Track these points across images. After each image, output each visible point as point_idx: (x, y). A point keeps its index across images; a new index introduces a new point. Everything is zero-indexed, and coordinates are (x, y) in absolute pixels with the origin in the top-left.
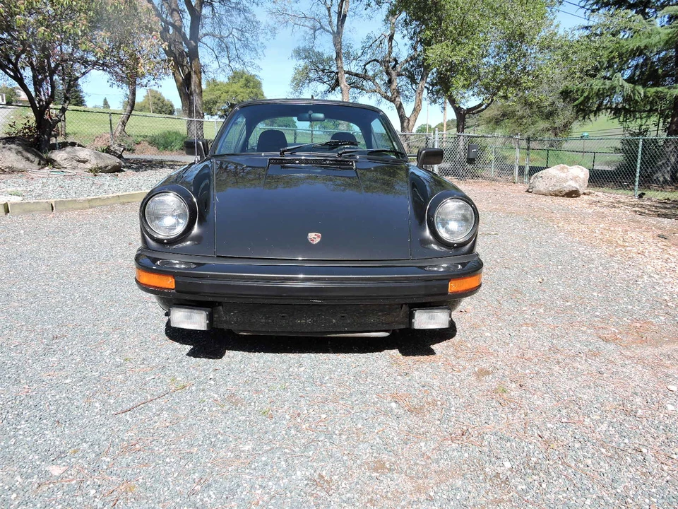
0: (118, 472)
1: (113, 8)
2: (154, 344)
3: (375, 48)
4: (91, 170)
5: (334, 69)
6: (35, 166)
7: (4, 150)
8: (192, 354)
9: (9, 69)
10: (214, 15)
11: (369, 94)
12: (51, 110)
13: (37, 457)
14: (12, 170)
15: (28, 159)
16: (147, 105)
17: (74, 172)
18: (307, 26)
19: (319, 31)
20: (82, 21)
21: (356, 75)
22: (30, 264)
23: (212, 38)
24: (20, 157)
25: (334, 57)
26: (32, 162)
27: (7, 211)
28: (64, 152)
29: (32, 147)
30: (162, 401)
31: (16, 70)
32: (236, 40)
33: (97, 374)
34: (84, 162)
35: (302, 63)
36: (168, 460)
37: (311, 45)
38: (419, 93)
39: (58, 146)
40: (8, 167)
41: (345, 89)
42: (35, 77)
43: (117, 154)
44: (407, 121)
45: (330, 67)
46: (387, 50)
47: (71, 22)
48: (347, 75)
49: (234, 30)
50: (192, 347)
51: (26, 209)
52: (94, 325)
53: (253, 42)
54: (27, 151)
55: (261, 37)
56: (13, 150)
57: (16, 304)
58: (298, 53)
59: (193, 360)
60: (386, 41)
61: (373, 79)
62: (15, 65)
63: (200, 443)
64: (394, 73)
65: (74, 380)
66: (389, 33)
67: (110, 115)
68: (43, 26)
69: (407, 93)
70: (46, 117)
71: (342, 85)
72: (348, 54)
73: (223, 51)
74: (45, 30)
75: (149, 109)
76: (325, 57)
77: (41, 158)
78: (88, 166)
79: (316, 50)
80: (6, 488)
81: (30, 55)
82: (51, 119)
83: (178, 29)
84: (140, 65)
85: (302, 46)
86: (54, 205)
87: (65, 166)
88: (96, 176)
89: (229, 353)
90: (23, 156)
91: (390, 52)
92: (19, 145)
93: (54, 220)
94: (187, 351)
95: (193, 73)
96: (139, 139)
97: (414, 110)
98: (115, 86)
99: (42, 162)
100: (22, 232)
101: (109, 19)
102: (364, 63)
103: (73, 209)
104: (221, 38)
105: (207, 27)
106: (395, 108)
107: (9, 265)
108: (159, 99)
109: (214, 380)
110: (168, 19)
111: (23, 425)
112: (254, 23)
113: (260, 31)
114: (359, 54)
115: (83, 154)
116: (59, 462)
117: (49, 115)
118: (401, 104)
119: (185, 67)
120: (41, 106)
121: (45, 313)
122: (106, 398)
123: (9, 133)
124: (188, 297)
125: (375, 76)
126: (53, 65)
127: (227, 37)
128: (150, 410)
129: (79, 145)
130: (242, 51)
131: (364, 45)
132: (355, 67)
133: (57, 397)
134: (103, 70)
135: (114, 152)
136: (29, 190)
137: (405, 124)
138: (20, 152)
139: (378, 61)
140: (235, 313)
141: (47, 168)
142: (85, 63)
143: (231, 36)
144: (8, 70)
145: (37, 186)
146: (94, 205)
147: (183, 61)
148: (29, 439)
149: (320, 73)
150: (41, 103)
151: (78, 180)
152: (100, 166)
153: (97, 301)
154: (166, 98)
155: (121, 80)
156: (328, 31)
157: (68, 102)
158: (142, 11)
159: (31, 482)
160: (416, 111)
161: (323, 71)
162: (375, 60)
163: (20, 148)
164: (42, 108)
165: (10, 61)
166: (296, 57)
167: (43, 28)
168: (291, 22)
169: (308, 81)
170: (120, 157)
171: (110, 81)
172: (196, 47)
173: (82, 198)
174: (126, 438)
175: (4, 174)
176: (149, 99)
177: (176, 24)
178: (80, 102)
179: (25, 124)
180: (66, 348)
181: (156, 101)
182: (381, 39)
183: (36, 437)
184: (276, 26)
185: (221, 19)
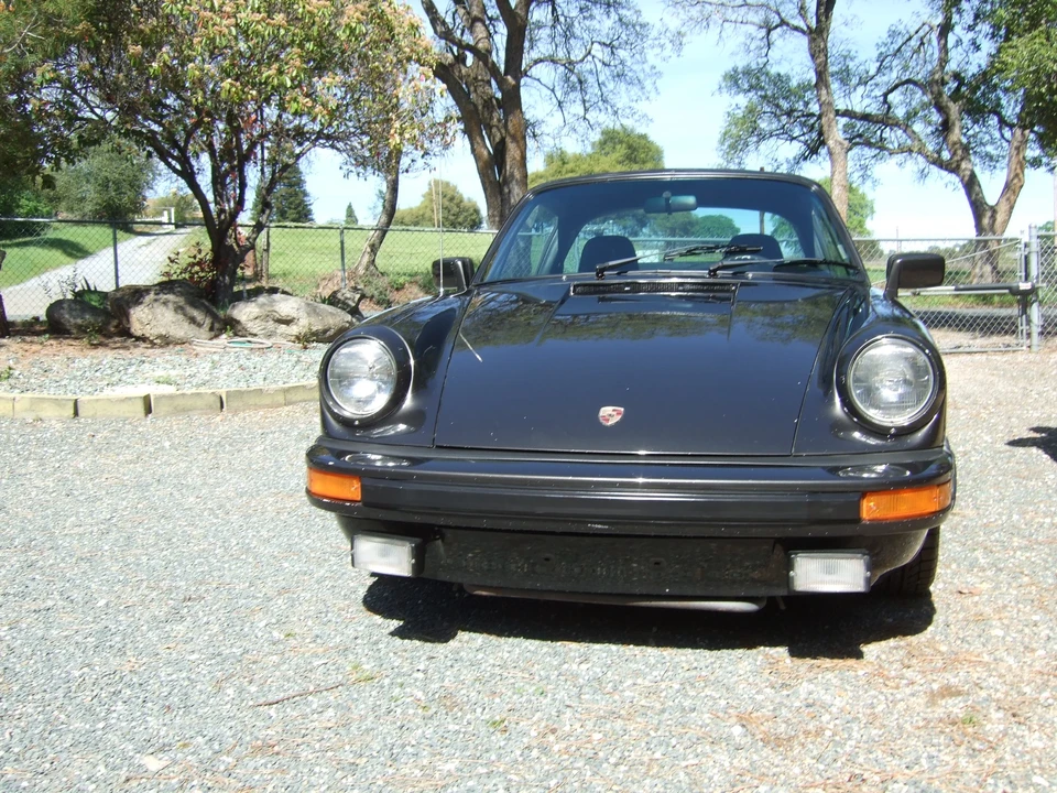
0: (241, 776)
1: (348, 32)
2: (339, 615)
3: (909, 54)
4: (298, 338)
5: (815, 108)
6: (204, 332)
7: (156, 305)
8: (400, 633)
9: (174, 158)
10: (556, 19)
11: (899, 158)
12: (240, 229)
13: (131, 747)
14: (166, 341)
15: (193, 320)
16: (428, 213)
17: (269, 343)
18: (753, 24)
19: (779, 29)
20: (293, 60)
21: (866, 117)
22: (171, 494)
23: (551, 66)
24: (181, 317)
25: (814, 81)
26: (200, 325)
27: (148, 410)
28: (253, 304)
29: (201, 297)
30: (331, 697)
31: (184, 160)
32: (599, 65)
33: (238, 651)
34: (288, 322)
35: (742, 100)
36: (317, 769)
37: (760, 60)
38: (1018, 148)
39: (245, 295)
40: (160, 337)
41: (837, 150)
42: (215, 169)
43: (348, 305)
44: (989, 214)
45: (806, 104)
46: (936, 56)
47: (276, 66)
48: (843, 121)
49: (596, 46)
50: (401, 623)
51: (181, 407)
52: (251, 585)
53: (635, 67)
54: (194, 305)
55: (652, 56)
56: (170, 305)
57: (139, 551)
58: (733, 79)
59: (398, 641)
60: (934, 36)
61: (905, 124)
62: (183, 151)
63: (375, 754)
64: (954, 108)
65: (203, 657)
66: (940, 19)
67: (342, 232)
68: (229, 76)
69: (989, 149)
70: (230, 241)
71: (831, 143)
72: (845, 76)
73: (573, 89)
74: (231, 84)
75: (431, 220)
76: (794, 83)
77: (215, 317)
78: (294, 330)
79: (773, 70)
80: (85, 777)
81: (209, 132)
82: (238, 245)
83: (483, 56)
84: (392, 131)
85: (741, 65)
86: (224, 399)
87: (255, 331)
88: (306, 348)
89: (463, 636)
90: (185, 315)
91: (943, 61)
92: (181, 294)
93: (223, 424)
94: (392, 629)
95: (508, 140)
96: (401, 280)
97: (1007, 186)
98: (353, 176)
99: (217, 325)
100: (167, 444)
101: (343, 52)
102: (884, 90)
103: (257, 407)
104: (570, 65)
105: (541, 44)
106: (960, 185)
107: (139, 494)
108: (452, 199)
109: (425, 672)
110: (465, 38)
111: (120, 707)
112: (638, 28)
113: (650, 42)
114: (872, 72)
115: (285, 306)
116: (160, 755)
117: (235, 238)
118: (973, 176)
119: (494, 130)
120: (221, 222)
121: (180, 564)
122: (246, 684)
123: (167, 274)
124: (382, 515)
125: (911, 116)
126: (245, 147)
127: (582, 61)
128: (308, 704)
129: (284, 292)
130: (611, 86)
131: (883, 49)
132: (860, 101)
133: (174, 677)
134: (333, 147)
135: (344, 303)
136: (187, 374)
137: (986, 221)
138: (181, 308)
139: (915, 83)
140: (478, 554)
141: (224, 336)
142: (300, 135)
143: (590, 58)
144: (170, 160)
145: (203, 368)
146: (294, 399)
147: (491, 118)
148: (124, 724)
149: (784, 119)
150: (223, 217)
151: (273, 357)
152: (314, 329)
153: (265, 550)
154: (465, 197)
155: (362, 163)
156: (796, 29)
157: (267, 212)
158: (401, 30)
159: (118, 775)
160: (1012, 189)
161: (789, 113)
162: (909, 81)
163: (181, 301)
164: (224, 226)
165: (175, 144)
166: (730, 88)
167: (229, 80)
168: (716, 17)
169: (755, 139)
170: (355, 312)
171: (345, 167)
172: (517, 88)
173: (274, 386)
174: (261, 737)
175: (152, 348)
176: (431, 201)
177: (480, 45)
178: (302, 214)
179: (195, 257)
180: (201, 614)
181: (447, 203)
182: (921, 33)
183: (134, 723)
184: (683, 30)
185: (570, 27)
